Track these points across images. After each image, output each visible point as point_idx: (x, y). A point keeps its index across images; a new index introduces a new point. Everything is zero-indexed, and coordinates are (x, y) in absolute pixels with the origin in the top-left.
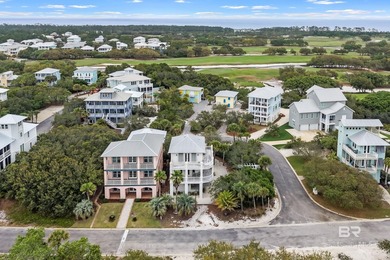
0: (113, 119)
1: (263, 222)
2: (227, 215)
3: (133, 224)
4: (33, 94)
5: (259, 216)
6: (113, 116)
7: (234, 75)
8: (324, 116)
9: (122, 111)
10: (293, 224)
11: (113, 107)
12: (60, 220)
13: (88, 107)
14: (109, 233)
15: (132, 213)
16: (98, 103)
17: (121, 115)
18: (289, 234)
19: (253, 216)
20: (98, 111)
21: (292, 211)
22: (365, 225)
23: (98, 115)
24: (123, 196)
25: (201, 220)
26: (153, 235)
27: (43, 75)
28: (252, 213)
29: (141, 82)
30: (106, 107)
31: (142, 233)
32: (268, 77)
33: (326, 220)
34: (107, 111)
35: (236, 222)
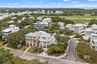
0: (39, 29)
1: (58, 58)
2: (50, 54)
3: (28, 52)
4: (26, 22)
5: (58, 56)
6: (39, 28)
7: (77, 20)
9: (41, 27)
10: (66, 60)
11: (39, 26)
12: (15, 48)
13: (34, 25)
14: (22, 53)
15: (29, 49)
16: (36, 25)
17: (41, 28)
18: (63, 62)
20: (36, 26)
21: (68, 57)
23: (36, 27)
24: (29, 45)
25: (43, 54)
26: (30, 55)
27: (31, 18)
28: (56, 55)
29: (49, 21)
30: (38, 26)
31: (28, 54)
33: (77, 61)
34: (38, 27)
35: (51, 56)
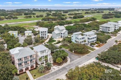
1: (68, 63)
2: (60, 64)
3: (35, 77)
8: (62, 34)
10: (75, 61)
15: (32, 74)
18: (76, 63)
19: (66, 62)
21: (72, 58)
22: (88, 55)
25: (54, 68)
31: (40, 78)
32: (32, 25)
33: (80, 57)
35: (63, 65)
